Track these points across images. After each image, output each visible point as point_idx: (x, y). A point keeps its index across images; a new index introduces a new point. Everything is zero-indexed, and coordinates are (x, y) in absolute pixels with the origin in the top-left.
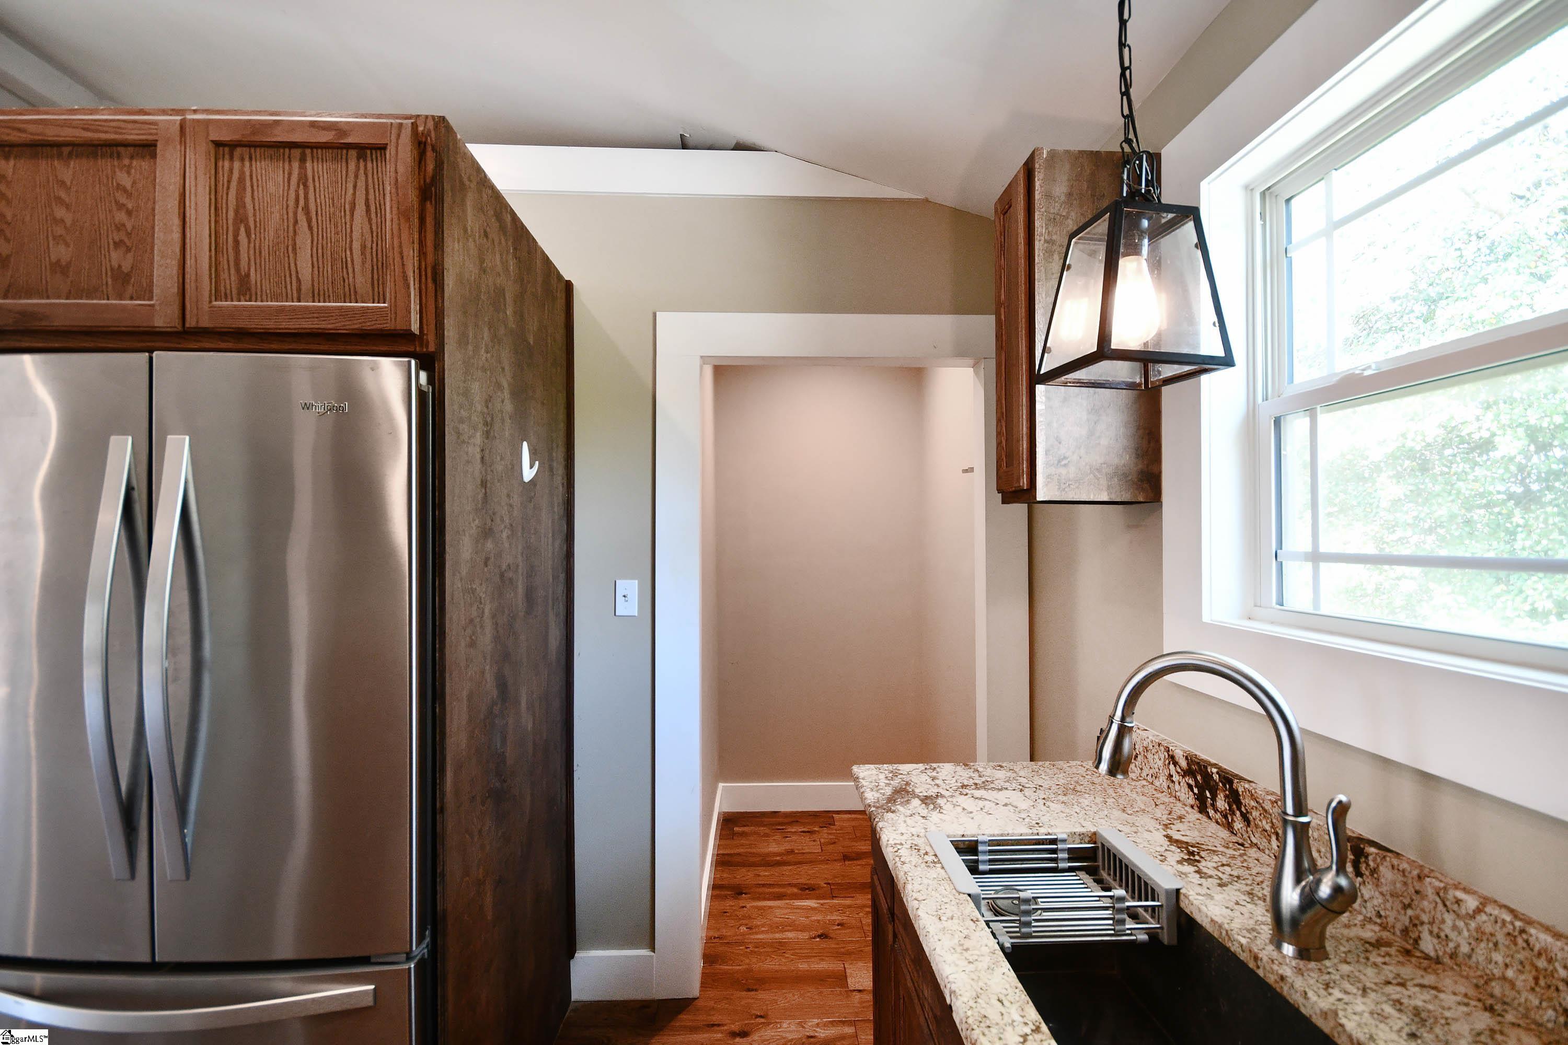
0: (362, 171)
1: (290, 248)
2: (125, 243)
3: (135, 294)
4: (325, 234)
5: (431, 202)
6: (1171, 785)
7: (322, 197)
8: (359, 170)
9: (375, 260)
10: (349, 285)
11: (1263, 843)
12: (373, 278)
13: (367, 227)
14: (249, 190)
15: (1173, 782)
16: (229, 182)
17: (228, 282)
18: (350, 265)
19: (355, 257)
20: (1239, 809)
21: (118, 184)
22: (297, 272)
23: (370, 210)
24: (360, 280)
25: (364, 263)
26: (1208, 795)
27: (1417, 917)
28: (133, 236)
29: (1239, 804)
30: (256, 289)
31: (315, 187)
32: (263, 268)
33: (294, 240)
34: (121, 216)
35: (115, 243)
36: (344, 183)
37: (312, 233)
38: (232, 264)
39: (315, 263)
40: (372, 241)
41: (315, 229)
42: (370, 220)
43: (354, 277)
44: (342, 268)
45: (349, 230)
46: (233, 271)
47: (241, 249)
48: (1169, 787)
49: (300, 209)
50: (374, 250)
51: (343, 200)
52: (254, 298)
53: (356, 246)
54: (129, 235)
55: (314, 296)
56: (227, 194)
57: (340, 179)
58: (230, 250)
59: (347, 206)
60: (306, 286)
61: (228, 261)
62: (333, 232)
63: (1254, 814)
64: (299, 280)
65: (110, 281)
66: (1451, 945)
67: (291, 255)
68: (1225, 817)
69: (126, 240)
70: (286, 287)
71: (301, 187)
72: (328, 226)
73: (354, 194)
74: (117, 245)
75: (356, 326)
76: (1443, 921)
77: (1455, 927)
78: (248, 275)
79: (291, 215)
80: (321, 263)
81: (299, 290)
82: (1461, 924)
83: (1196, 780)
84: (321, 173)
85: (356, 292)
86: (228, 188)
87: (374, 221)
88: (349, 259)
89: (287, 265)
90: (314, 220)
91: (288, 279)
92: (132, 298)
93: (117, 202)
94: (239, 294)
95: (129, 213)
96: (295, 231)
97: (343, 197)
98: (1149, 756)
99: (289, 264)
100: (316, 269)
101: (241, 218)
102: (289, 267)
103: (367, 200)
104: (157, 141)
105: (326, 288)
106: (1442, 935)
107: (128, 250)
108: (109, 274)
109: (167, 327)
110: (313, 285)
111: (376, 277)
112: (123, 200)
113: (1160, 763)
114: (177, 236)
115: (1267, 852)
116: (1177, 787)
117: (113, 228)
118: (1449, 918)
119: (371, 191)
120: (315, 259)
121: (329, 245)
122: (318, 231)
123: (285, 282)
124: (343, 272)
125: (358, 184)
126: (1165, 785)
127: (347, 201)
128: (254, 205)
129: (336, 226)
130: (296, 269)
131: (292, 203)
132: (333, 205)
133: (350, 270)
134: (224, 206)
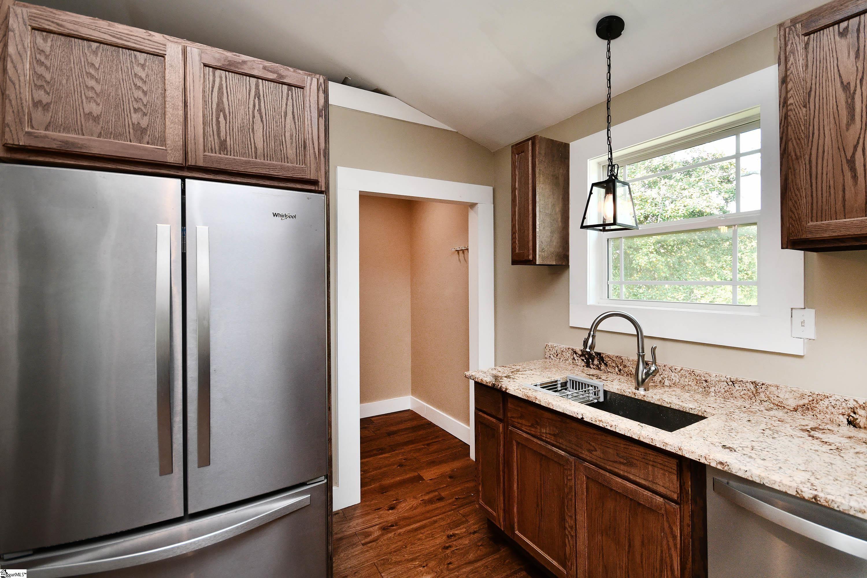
0: (290, 97)
1: (251, 130)
2: (142, 110)
3: (150, 141)
4: (270, 126)
5: (322, 118)
6: (574, 361)
7: (269, 106)
8: (288, 96)
9: (297, 142)
10: (284, 154)
11: (613, 370)
12: (296, 152)
13: (293, 125)
14: (225, 94)
15: (575, 360)
16: (213, 88)
17: (213, 143)
18: (284, 143)
19: (287, 140)
20: (603, 362)
21: (135, 74)
22: (255, 143)
23: (295, 117)
24: (290, 152)
25: (292, 143)
26: (590, 361)
27: (664, 377)
28: (148, 106)
29: (603, 361)
30: (231, 148)
31: (264, 100)
32: (235, 138)
33: (253, 126)
34: (139, 94)
35: (134, 109)
36: (280, 102)
37: (263, 124)
38: (215, 133)
39: (265, 139)
40: (296, 133)
41: (265, 123)
42: (295, 123)
43: (286, 150)
44: (280, 145)
45: (283, 126)
46: (216, 137)
47: (221, 125)
48: (573, 362)
49: (256, 110)
50: (297, 138)
51: (280, 110)
52: (229, 153)
53: (288, 135)
54: (145, 106)
55: (264, 157)
56: (212, 94)
57: (278, 99)
58: (214, 125)
59: (283, 113)
60: (260, 151)
61: (213, 131)
62: (275, 126)
63: (609, 362)
64: (255, 147)
65: (131, 131)
66: (674, 381)
67: (251, 134)
68: (598, 366)
69: (143, 108)
70: (248, 150)
71: (257, 98)
72: (272, 122)
73: (286, 108)
74: (136, 110)
75: (289, 175)
76: (671, 375)
77: (675, 376)
78: (225, 141)
79: (251, 112)
80: (268, 140)
81: (256, 153)
82: (676, 375)
83: (585, 357)
84: (268, 94)
85: (287, 158)
86: (212, 91)
87: (297, 123)
88: (284, 140)
89: (249, 139)
90: (264, 117)
91: (250, 146)
92: (148, 143)
93: (135, 85)
94: (220, 150)
95: (145, 93)
96: (253, 122)
97: (280, 108)
98: (564, 353)
99: (250, 138)
100: (265, 143)
101: (220, 109)
102: (250, 140)
103: (293, 112)
104: (166, 55)
105: (271, 153)
106: (671, 379)
107: (145, 114)
108: (131, 126)
109: (176, 163)
110: (264, 151)
111: (298, 151)
112: (139, 83)
113: (569, 355)
114: (181, 112)
115: (614, 373)
116: (577, 361)
117: (133, 99)
118: (673, 374)
119: (295, 108)
120: (265, 138)
121: (273, 131)
122: (266, 124)
123: (248, 147)
124: (280, 146)
125: (288, 103)
126: (571, 362)
127: (282, 111)
128: (229, 103)
129: (276, 122)
130: (254, 141)
131: (251, 106)
132: (275, 112)
133: (284, 146)
134: (210, 100)
